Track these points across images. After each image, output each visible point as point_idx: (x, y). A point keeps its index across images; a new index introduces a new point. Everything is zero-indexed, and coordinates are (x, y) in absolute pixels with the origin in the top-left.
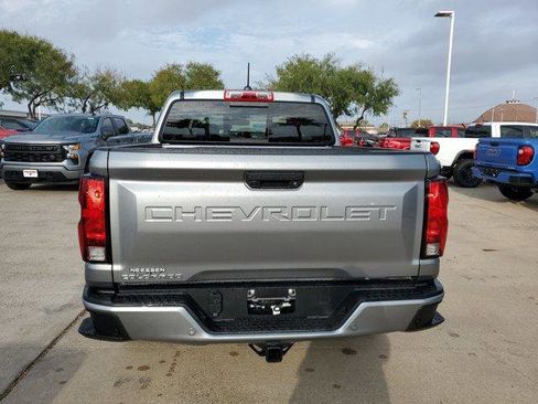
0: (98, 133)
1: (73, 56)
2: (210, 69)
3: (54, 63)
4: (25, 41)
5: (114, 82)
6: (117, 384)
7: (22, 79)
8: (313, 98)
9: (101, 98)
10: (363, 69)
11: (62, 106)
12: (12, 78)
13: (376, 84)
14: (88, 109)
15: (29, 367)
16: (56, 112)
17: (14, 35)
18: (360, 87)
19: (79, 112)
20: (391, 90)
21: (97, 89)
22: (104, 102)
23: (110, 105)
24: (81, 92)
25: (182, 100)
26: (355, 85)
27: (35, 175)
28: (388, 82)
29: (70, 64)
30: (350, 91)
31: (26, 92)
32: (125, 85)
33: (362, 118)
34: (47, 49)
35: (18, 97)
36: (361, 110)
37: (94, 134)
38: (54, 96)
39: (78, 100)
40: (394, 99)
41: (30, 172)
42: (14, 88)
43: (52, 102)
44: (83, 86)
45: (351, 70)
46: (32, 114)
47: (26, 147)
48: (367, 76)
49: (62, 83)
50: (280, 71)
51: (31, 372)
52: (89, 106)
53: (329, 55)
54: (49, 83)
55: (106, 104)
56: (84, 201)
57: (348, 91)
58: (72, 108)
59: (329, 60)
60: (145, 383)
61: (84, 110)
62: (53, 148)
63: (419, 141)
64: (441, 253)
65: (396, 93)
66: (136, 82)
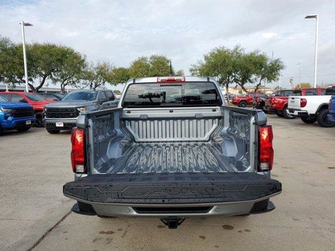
0: (97, 100)
1: (85, 56)
2: (164, 58)
3: (75, 60)
4: (59, 50)
5: (108, 70)
6: (94, 241)
7: (57, 70)
8: (208, 79)
9: (101, 79)
10: (259, 54)
11: (79, 85)
12: (53, 70)
13: (268, 63)
14: (93, 86)
15: (50, 230)
16: (75, 88)
17: (54, 46)
18: (258, 65)
19: (88, 88)
20: (279, 66)
21: (98, 74)
22: (102, 81)
23: (106, 83)
24: (89, 77)
25: (134, 83)
26: (255, 64)
27: (62, 125)
28: (277, 61)
29: (83, 61)
30: (251, 67)
31: (59, 78)
32: (115, 70)
33: (260, 84)
34: (72, 52)
35: (55, 81)
36: (259, 79)
37: (95, 101)
38: (75, 79)
39: (88, 81)
40: (281, 72)
41: (60, 124)
42: (53, 76)
43: (74, 83)
44: (90, 73)
45: (252, 55)
46: (63, 89)
47: (57, 109)
48: (263, 58)
49: (79, 71)
50: (206, 58)
51: (51, 233)
52: (94, 84)
53: (237, 46)
54: (72, 72)
55: (104, 83)
56: (74, 140)
57: (250, 68)
58: (84, 86)
59: (237, 49)
60: (109, 241)
61: (91, 86)
62: (72, 109)
63: (293, 99)
64: (270, 168)
65: (282, 68)
66: (121, 69)
